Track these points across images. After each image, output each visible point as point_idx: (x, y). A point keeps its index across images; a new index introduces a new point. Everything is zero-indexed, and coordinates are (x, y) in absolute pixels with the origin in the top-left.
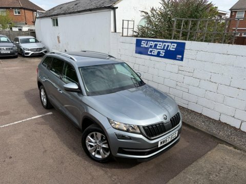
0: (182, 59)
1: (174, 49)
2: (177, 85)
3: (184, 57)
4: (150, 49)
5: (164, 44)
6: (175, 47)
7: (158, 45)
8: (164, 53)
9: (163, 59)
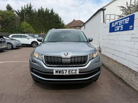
0: (133, 29)
1: (128, 22)
2: (130, 51)
3: (134, 26)
4: (116, 27)
5: (123, 20)
6: (128, 20)
7: (120, 23)
8: (122, 28)
9: (122, 32)
